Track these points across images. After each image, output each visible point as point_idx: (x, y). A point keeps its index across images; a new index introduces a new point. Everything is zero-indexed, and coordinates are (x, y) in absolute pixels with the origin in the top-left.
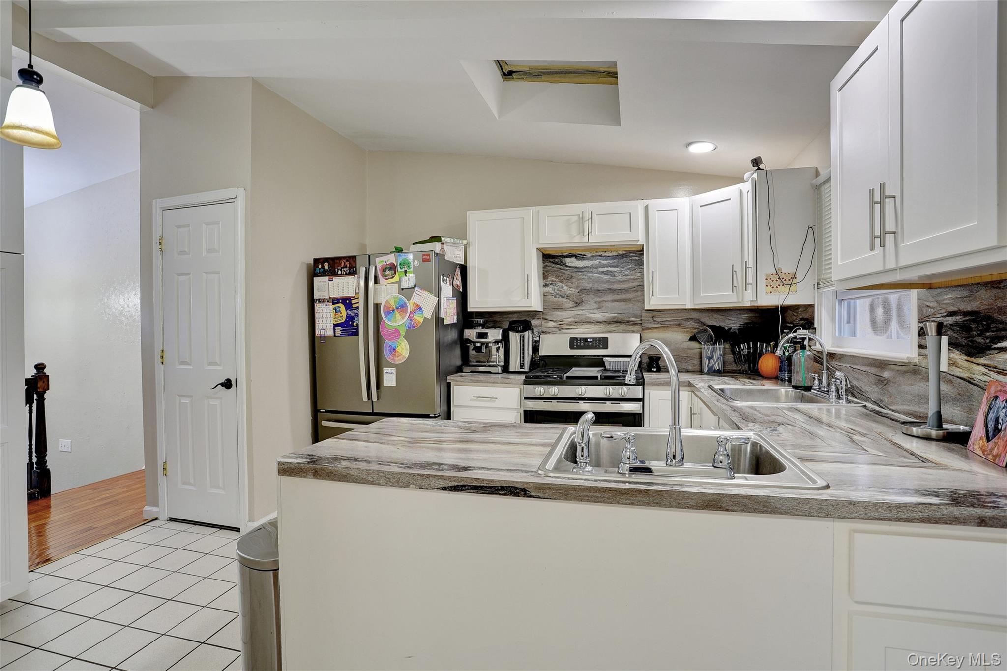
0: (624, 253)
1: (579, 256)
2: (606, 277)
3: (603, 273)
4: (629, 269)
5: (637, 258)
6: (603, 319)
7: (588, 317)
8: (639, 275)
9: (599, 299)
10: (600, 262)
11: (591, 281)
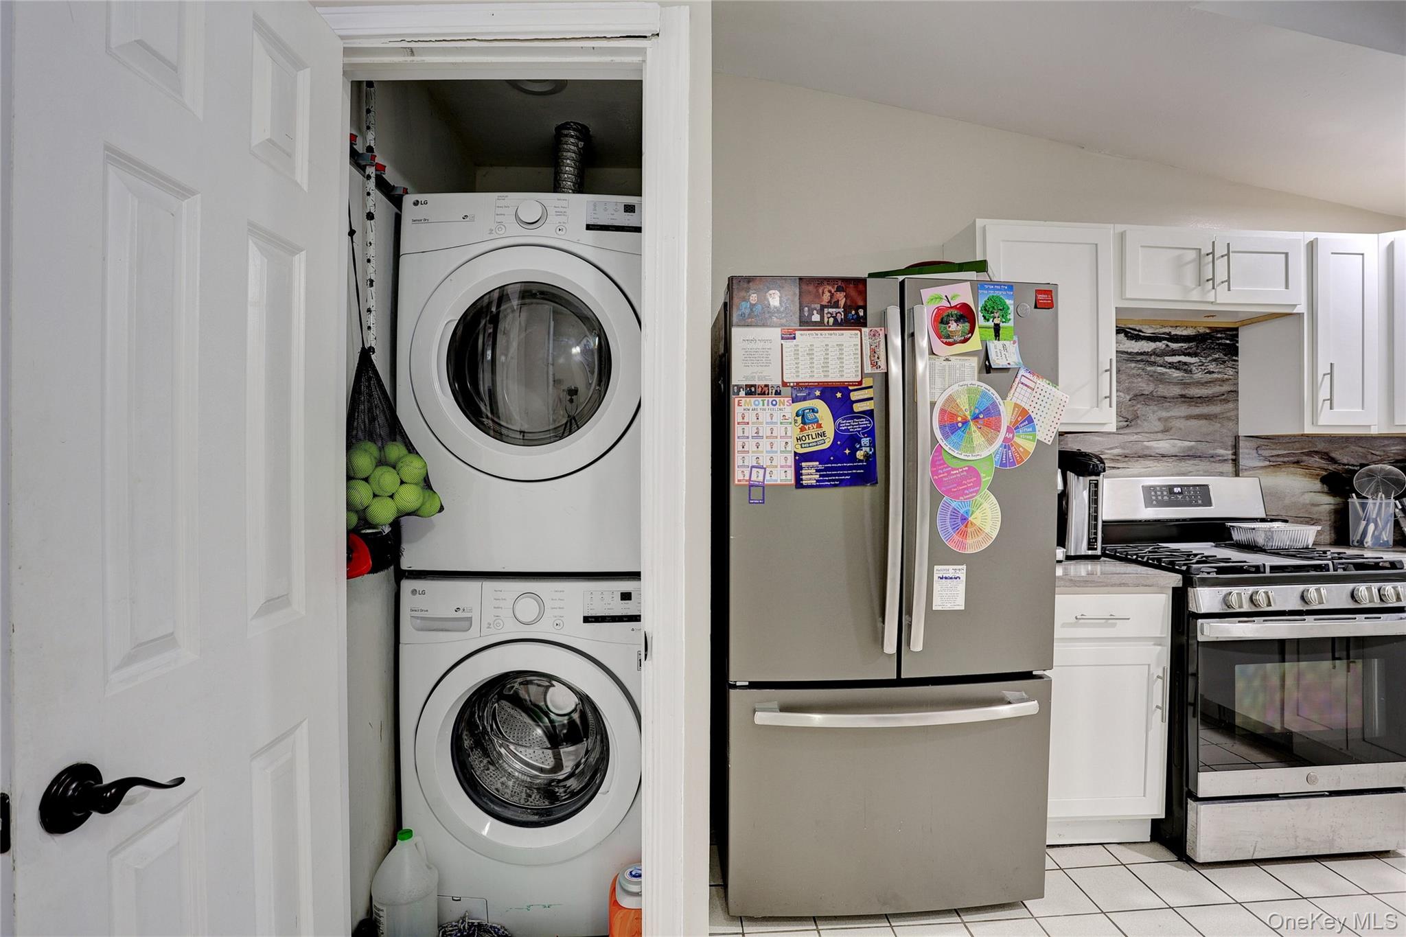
0: (1208, 331)
1: (1132, 331)
2: (1176, 374)
3: (1172, 366)
4: (1215, 360)
5: (1228, 342)
6: (1173, 451)
7: (1147, 447)
8: (1231, 372)
9: (1164, 414)
10: (1167, 345)
11: (1151, 379)
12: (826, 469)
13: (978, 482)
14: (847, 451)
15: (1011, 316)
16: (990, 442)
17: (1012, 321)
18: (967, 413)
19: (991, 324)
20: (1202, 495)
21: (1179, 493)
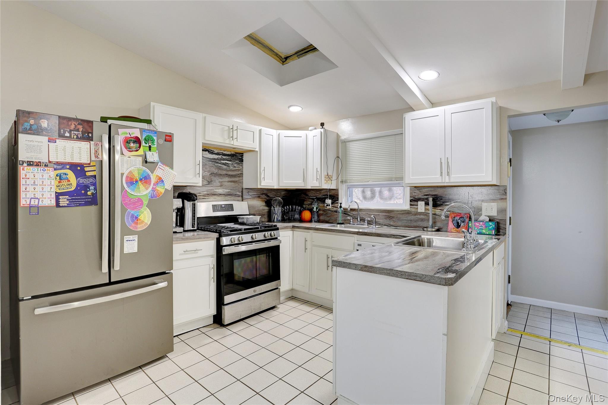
0: (234, 153)
1: (211, 151)
2: (225, 167)
3: (223, 164)
4: (236, 163)
5: (240, 157)
6: (223, 193)
7: (215, 191)
8: (241, 167)
9: (221, 180)
10: (222, 157)
11: (217, 168)
12: (72, 199)
13: (142, 204)
14: (83, 192)
15: (156, 143)
16: (147, 189)
17: (156, 145)
18: (138, 178)
19: (147, 145)
20: (230, 207)
21: (224, 207)
